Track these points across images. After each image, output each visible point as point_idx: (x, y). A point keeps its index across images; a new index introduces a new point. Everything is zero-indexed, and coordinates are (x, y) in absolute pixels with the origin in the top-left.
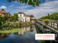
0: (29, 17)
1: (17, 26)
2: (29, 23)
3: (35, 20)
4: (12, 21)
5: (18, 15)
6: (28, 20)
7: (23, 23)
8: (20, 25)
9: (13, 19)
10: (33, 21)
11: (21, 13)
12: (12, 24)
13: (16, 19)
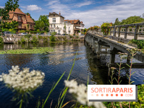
0: (72, 25)
1: (46, 42)
2: (71, 37)
3: (85, 31)
4: (35, 33)
5: (48, 20)
6: (69, 32)
7: (59, 38)
8: (53, 40)
9: (37, 28)
10: (80, 34)
11: (54, 15)
12: (34, 39)
13: (44, 29)
